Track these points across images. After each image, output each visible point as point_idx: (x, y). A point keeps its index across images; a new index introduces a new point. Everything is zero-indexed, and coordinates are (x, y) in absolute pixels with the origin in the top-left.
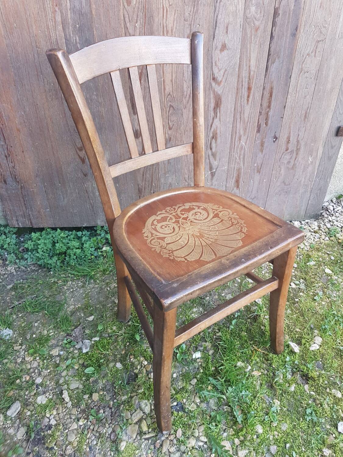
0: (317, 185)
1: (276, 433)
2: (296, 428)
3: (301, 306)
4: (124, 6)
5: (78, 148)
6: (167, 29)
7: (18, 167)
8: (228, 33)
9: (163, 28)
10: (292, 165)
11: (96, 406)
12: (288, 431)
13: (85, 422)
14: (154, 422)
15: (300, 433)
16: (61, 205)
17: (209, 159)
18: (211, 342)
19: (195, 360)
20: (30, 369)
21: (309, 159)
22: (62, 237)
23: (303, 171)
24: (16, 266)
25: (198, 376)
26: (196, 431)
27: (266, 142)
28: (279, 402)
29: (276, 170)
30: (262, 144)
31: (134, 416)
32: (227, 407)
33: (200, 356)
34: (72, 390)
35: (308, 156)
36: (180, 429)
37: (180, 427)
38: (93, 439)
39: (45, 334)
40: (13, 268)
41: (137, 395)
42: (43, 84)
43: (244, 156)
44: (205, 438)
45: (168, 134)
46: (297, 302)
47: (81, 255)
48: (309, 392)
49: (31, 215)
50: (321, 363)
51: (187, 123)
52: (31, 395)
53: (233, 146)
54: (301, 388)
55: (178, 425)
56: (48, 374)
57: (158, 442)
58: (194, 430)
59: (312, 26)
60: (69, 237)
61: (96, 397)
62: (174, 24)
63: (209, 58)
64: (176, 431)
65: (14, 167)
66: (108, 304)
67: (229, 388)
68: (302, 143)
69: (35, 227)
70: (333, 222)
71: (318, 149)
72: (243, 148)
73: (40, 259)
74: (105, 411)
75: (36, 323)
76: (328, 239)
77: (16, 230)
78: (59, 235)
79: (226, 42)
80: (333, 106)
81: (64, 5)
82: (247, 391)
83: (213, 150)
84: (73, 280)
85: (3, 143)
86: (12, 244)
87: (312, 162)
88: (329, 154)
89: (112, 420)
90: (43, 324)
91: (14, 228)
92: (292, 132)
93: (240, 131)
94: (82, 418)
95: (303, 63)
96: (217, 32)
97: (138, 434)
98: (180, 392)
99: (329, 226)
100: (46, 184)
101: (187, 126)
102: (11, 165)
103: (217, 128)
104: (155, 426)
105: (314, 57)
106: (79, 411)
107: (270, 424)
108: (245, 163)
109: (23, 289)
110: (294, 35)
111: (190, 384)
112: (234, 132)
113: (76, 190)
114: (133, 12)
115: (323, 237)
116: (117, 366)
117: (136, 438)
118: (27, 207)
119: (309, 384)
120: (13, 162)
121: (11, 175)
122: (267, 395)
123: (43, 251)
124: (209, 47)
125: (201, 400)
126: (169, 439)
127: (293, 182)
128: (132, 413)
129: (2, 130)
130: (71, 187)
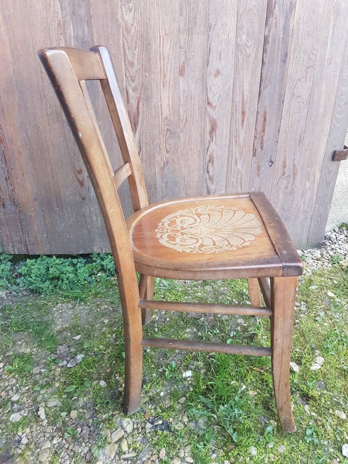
0: (317, 211)
1: (271, 455)
2: (295, 451)
3: (302, 326)
4: (123, 34)
5: (77, 171)
6: (163, 56)
7: (17, 191)
8: (222, 59)
9: (160, 55)
10: (290, 190)
11: (73, 424)
12: (285, 454)
13: (59, 441)
14: (135, 442)
15: (299, 456)
16: (58, 230)
17: (206, 183)
18: (203, 361)
19: (185, 379)
20: (8, 386)
21: (306, 184)
22: (56, 264)
23: (302, 197)
24: (8, 291)
25: (188, 395)
26: (182, 451)
27: (262, 166)
28: (276, 423)
29: (274, 195)
30: (258, 168)
31: (114, 435)
32: (217, 426)
33: (191, 375)
34: (49, 408)
35: (305, 181)
36: (164, 448)
37: (164, 446)
38: (66, 458)
39: (28, 352)
40: (5, 293)
41: (119, 414)
42: (46, 107)
43: (241, 180)
44: (191, 459)
45: (165, 157)
46: (298, 324)
47: (74, 280)
48: (309, 413)
49: (27, 241)
50: (323, 383)
51: (184, 146)
52: (5, 412)
53: (230, 169)
54: (301, 408)
55: (162, 444)
56: (25, 391)
57: (138, 462)
58: (180, 450)
59: (301, 53)
60: (64, 264)
61: (74, 414)
62: (170, 52)
63: (204, 84)
64: (159, 451)
65: (13, 190)
66: (97, 325)
67: (221, 406)
68: (299, 168)
69: (31, 254)
70: (336, 250)
71: (315, 174)
72: (240, 171)
73: (32, 283)
74: (82, 429)
75: (19, 341)
76: (331, 266)
77: (11, 257)
78: (54, 261)
79: (220, 68)
80: (327, 130)
81: (68, 34)
82: (240, 410)
83: (211, 174)
84: (63, 302)
85: (4, 166)
86: (6, 270)
87: (310, 188)
88: (326, 179)
89: (89, 438)
90: (27, 343)
91: (10, 255)
92: (287, 156)
93: (236, 154)
94: (57, 436)
95: (294, 88)
96: (211, 58)
97: (117, 454)
98: (167, 411)
99: (331, 253)
100: (44, 208)
101: (184, 149)
102: (11, 188)
103: (213, 151)
104: (137, 446)
105: (304, 82)
106: (55, 429)
107: (266, 446)
108: (243, 187)
109: (11, 310)
110: (284, 61)
111: (179, 403)
112: (230, 156)
113: (73, 214)
114: (132, 40)
115: (326, 264)
116: (100, 384)
117: (114, 458)
118: (24, 232)
119: (309, 404)
120: (13, 185)
121: (10, 199)
122: (262, 415)
123: (36, 276)
124: (203, 73)
125: (190, 419)
126: (151, 459)
127: (292, 209)
128: (112, 432)
129: (4, 153)
130: (69, 211)
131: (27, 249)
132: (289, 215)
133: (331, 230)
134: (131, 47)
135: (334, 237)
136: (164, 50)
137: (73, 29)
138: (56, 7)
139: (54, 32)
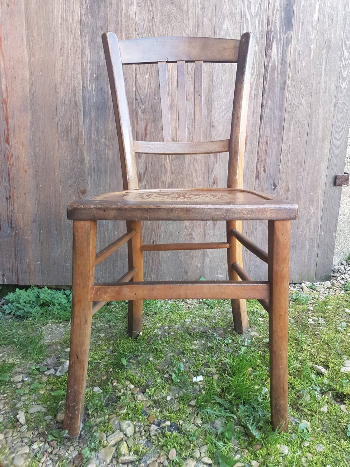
0: (323, 239)
1: (309, 455)
2: (337, 449)
3: (323, 336)
7: (16, 211)
11: (60, 428)
12: (326, 452)
13: (41, 445)
14: (138, 444)
16: (53, 257)
18: (215, 368)
19: (196, 383)
21: (310, 210)
23: (307, 223)
25: (200, 397)
26: (197, 450)
27: (266, 189)
28: (309, 423)
31: (111, 438)
32: (238, 426)
33: (202, 380)
34: (31, 414)
35: (309, 206)
36: (174, 449)
37: (174, 447)
38: (49, 463)
39: (10, 363)
41: (117, 417)
42: (56, 126)
44: (209, 459)
45: (170, 178)
46: (319, 334)
47: (66, 306)
48: (347, 412)
49: (19, 268)
51: (189, 167)
54: (336, 408)
55: (171, 445)
56: (3, 399)
57: (141, 465)
58: (194, 450)
59: (298, 82)
61: (61, 417)
64: (168, 452)
65: (12, 211)
67: (241, 406)
68: (302, 193)
69: (21, 284)
70: (347, 279)
71: (318, 199)
73: (20, 309)
75: (1, 353)
76: (344, 292)
78: (46, 291)
80: (327, 155)
81: (85, 58)
82: (264, 411)
84: (53, 323)
85: (7, 184)
87: (314, 213)
88: (330, 205)
89: (79, 442)
90: (9, 355)
92: (290, 180)
94: (38, 441)
95: (293, 113)
97: (113, 457)
98: (175, 413)
99: (343, 282)
100: (42, 231)
101: (189, 170)
102: (10, 208)
103: (217, 173)
104: (139, 448)
105: (303, 109)
106: (36, 434)
107: (300, 444)
110: (283, 89)
111: (190, 405)
115: (338, 291)
116: (94, 390)
117: (110, 463)
118: (17, 259)
119: (346, 404)
120: (13, 206)
121: (8, 220)
122: (291, 415)
123: (25, 302)
124: (209, 98)
125: (204, 420)
126: (158, 461)
127: (298, 236)
128: (108, 435)
129: (9, 170)
130: (67, 234)
131: (18, 278)
132: (295, 243)
133: (339, 264)
134: (142, 72)
135: (343, 269)
136: (173, 75)
137: (90, 54)
138: (77, 34)
139: (72, 56)
